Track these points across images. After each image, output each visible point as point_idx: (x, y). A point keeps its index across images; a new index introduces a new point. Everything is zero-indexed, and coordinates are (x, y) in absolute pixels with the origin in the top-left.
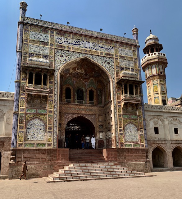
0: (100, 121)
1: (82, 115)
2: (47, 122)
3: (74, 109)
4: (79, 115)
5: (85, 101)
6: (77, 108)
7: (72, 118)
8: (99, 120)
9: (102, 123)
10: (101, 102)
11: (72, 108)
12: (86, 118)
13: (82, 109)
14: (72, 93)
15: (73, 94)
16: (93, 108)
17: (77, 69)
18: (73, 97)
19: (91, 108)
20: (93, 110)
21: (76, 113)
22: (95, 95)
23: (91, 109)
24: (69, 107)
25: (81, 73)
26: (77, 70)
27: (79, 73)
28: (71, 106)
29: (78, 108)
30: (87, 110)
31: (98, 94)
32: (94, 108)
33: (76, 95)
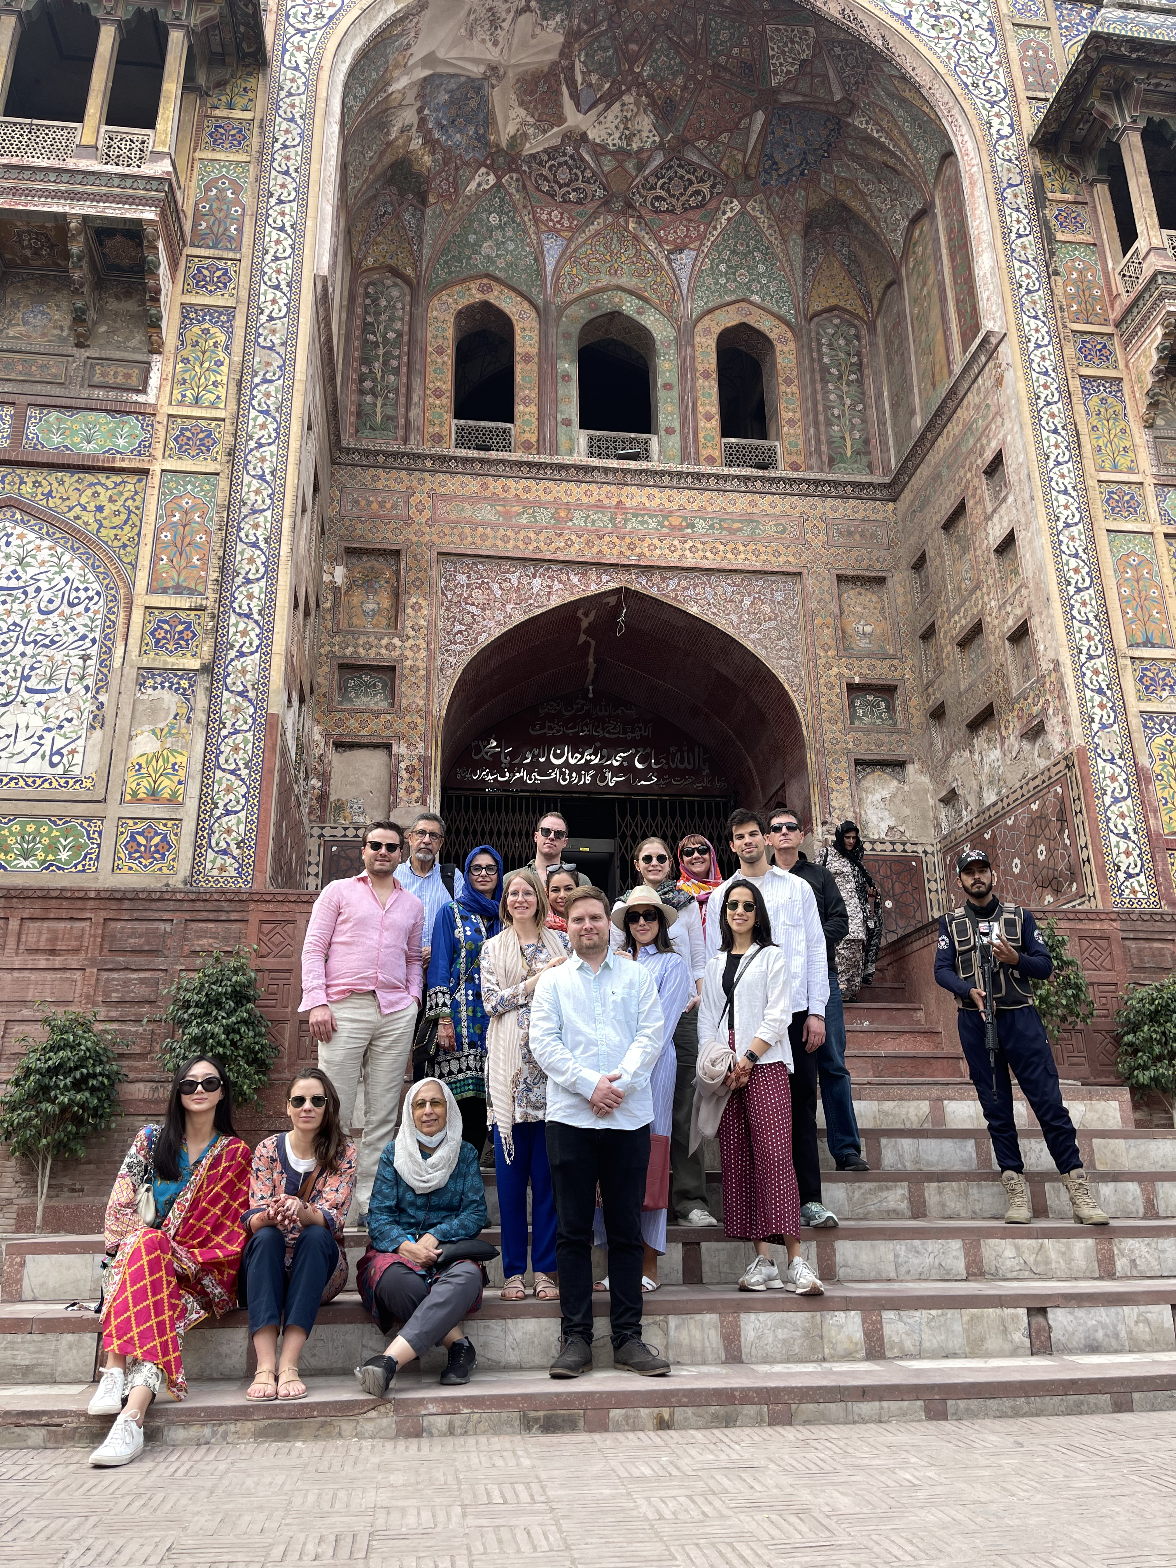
0: (863, 643)
1: (640, 584)
2: (144, 561)
3: (544, 516)
4: (608, 583)
5: (674, 441)
6: (579, 506)
7: (519, 617)
8: (842, 636)
9: (881, 673)
10: (864, 448)
11: (527, 505)
12: (694, 610)
13: (640, 512)
14: (527, 358)
15: (534, 367)
16: (764, 502)
17: (575, 96)
18: (542, 394)
19: (741, 503)
20: (770, 528)
21: (570, 555)
22: (788, 382)
23: (748, 519)
24: (494, 500)
25: (621, 154)
26: (573, 118)
27: (599, 150)
28: (516, 486)
29: (599, 506)
30: (701, 525)
31: (825, 369)
32: (783, 505)
33: (566, 377)
